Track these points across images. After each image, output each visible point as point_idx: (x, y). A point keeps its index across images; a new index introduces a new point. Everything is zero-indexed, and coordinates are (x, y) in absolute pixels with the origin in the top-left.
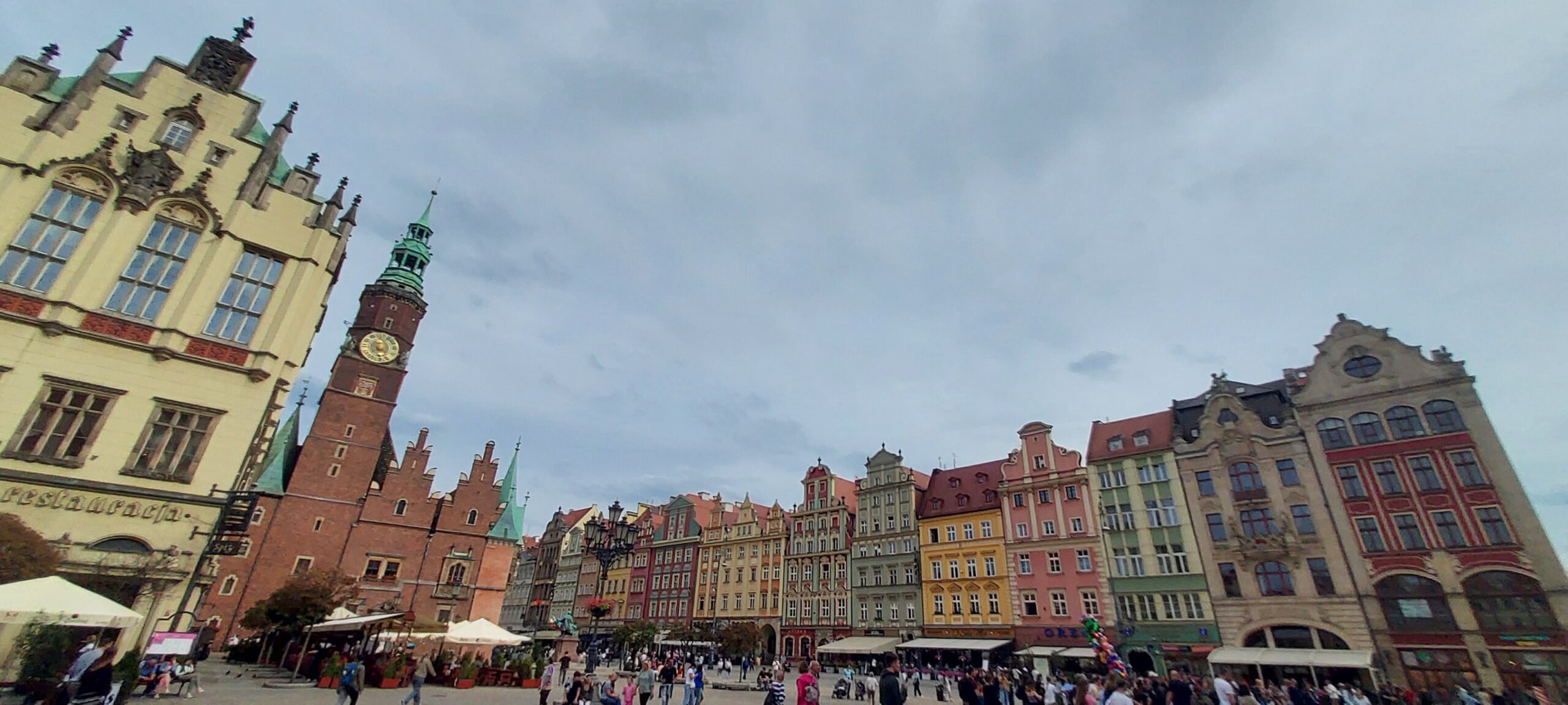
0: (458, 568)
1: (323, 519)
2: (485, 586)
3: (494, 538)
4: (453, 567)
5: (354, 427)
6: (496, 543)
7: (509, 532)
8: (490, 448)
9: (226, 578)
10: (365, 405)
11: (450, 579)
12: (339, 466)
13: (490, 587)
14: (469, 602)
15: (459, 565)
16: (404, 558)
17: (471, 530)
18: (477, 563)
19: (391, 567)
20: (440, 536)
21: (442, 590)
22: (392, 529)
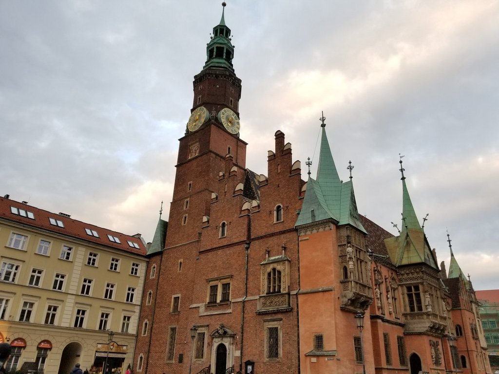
0: (274, 274)
1: (182, 260)
2: (309, 289)
3: (305, 227)
4: (269, 274)
5: (191, 182)
6: (308, 233)
7: (316, 213)
8: (280, 136)
9: (144, 323)
10: (195, 163)
11: (269, 288)
12: (187, 215)
13: (315, 289)
14: (295, 313)
15: (274, 269)
16: (231, 277)
17: (281, 228)
18: (293, 262)
19: (226, 287)
20: (255, 245)
21: (264, 304)
22: (220, 252)
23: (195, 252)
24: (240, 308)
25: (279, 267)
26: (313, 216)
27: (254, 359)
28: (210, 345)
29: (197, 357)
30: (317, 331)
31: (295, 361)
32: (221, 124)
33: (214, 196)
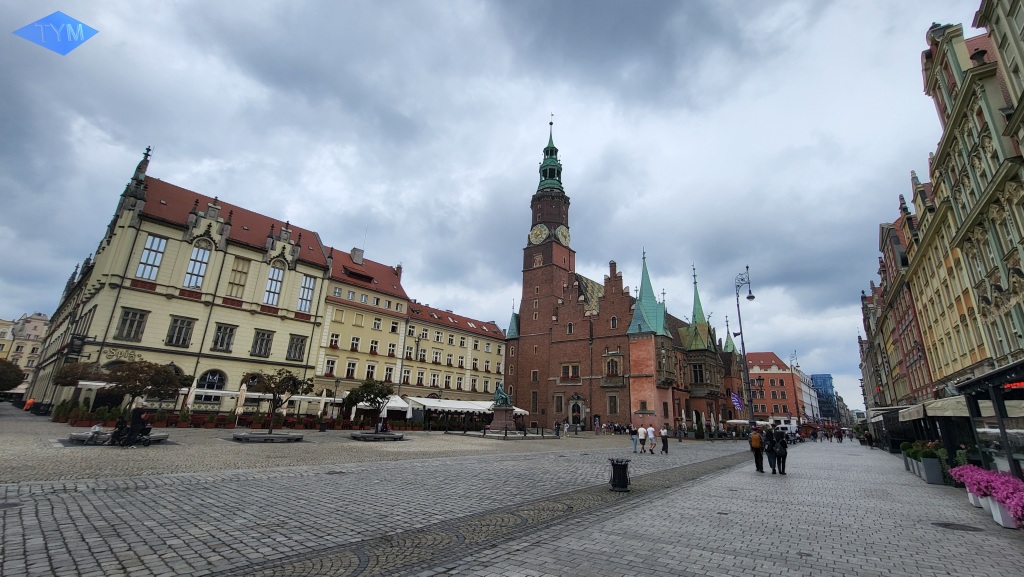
0: (612, 364)
1: (536, 346)
2: (637, 374)
3: (634, 335)
4: (609, 363)
5: (538, 287)
6: (636, 339)
7: (642, 326)
8: (613, 266)
11: (609, 372)
12: (537, 312)
13: (641, 374)
14: (627, 389)
15: (612, 360)
16: (580, 362)
17: (616, 333)
18: (626, 357)
19: (575, 369)
20: (597, 342)
21: (606, 382)
22: (569, 344)
23: (547, 342)
24: (588, 383)
25: (616, 359)
26: (640, 328)
27: (600, 414)
28: (567, 404)
29: (557, 411)
30: (641, 399)
31: (628, 416)
32: (558, 239)
33: (560, 301)
